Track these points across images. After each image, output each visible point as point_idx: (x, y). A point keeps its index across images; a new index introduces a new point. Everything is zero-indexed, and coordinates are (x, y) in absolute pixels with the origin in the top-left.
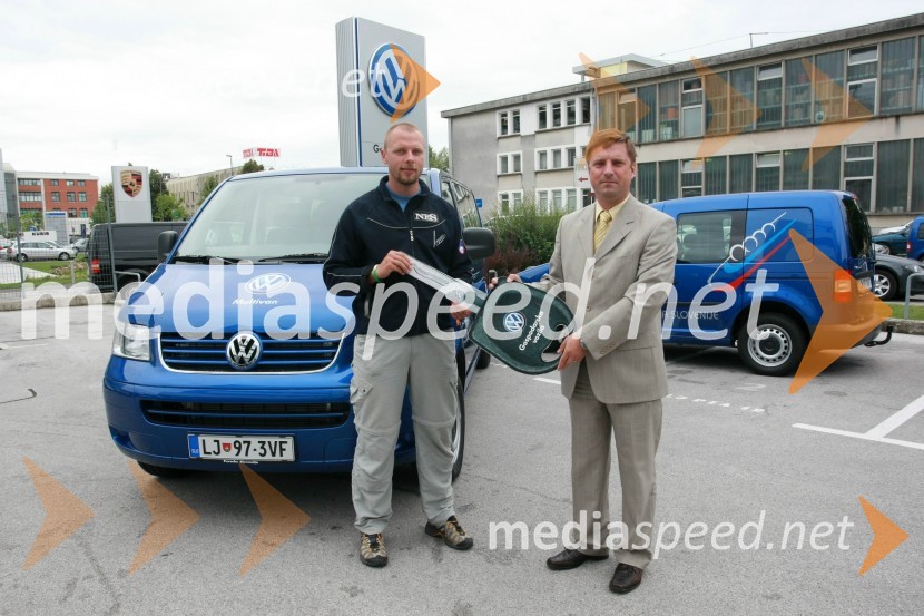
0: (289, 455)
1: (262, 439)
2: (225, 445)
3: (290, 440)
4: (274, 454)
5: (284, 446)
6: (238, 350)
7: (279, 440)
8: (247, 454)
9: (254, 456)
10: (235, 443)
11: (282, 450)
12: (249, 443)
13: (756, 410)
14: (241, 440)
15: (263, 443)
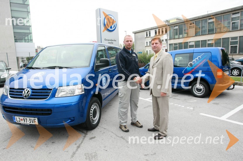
0: (36, 123)
1: (30, 118)
2: (21, 119)
3: (36, 119)
4: (33, 122)
5: (35, 120)
6: (25, 93)
7: (34, 119)
8: (26, 122)
9: (28, 123)
10: (24, 119)
11: (35, 121)
12: (27, 119)
13: (191, 108)
14: (25, 118)
15: (30, 119)
